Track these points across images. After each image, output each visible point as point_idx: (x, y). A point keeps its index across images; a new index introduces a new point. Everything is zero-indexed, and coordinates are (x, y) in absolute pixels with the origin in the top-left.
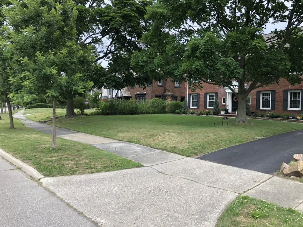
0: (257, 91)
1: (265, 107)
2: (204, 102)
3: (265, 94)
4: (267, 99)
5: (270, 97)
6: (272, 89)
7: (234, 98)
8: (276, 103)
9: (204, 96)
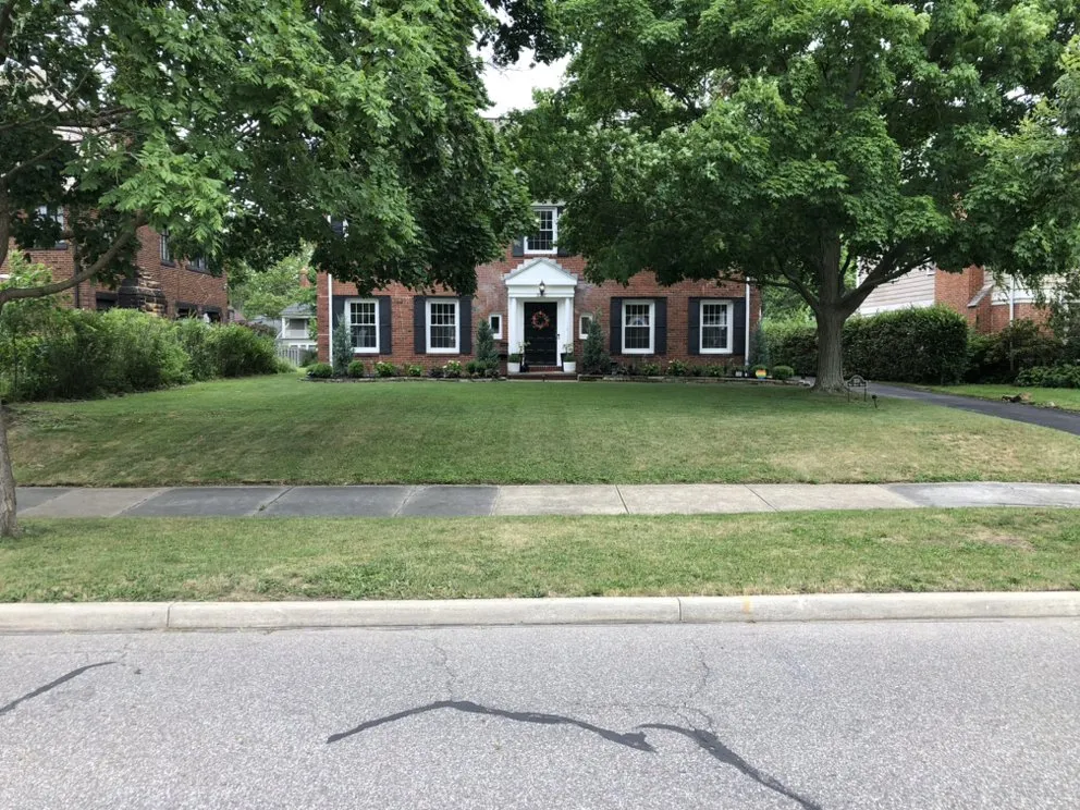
0: (613, 298)
1: (634, 347)
2: (412, 329)
3: (635, 307)
4: (640, 323)
5: (647, 318)
6: (656, 295)
7: (534, 318)
8: (669, 335)
9: (411, 306)
